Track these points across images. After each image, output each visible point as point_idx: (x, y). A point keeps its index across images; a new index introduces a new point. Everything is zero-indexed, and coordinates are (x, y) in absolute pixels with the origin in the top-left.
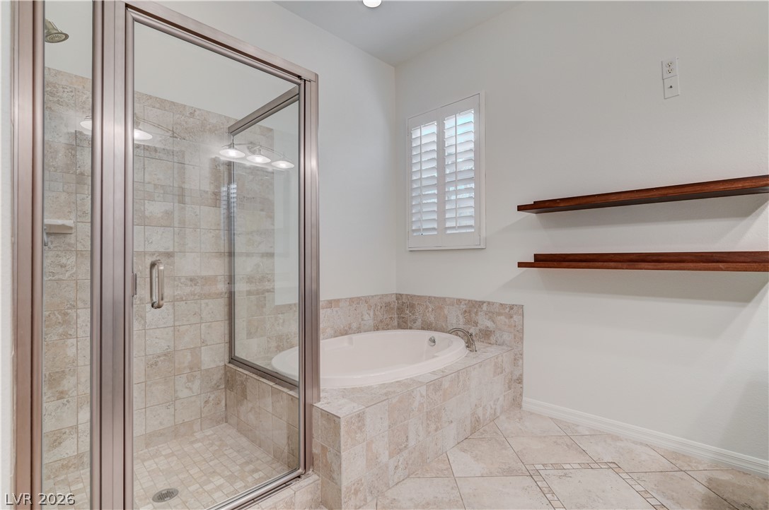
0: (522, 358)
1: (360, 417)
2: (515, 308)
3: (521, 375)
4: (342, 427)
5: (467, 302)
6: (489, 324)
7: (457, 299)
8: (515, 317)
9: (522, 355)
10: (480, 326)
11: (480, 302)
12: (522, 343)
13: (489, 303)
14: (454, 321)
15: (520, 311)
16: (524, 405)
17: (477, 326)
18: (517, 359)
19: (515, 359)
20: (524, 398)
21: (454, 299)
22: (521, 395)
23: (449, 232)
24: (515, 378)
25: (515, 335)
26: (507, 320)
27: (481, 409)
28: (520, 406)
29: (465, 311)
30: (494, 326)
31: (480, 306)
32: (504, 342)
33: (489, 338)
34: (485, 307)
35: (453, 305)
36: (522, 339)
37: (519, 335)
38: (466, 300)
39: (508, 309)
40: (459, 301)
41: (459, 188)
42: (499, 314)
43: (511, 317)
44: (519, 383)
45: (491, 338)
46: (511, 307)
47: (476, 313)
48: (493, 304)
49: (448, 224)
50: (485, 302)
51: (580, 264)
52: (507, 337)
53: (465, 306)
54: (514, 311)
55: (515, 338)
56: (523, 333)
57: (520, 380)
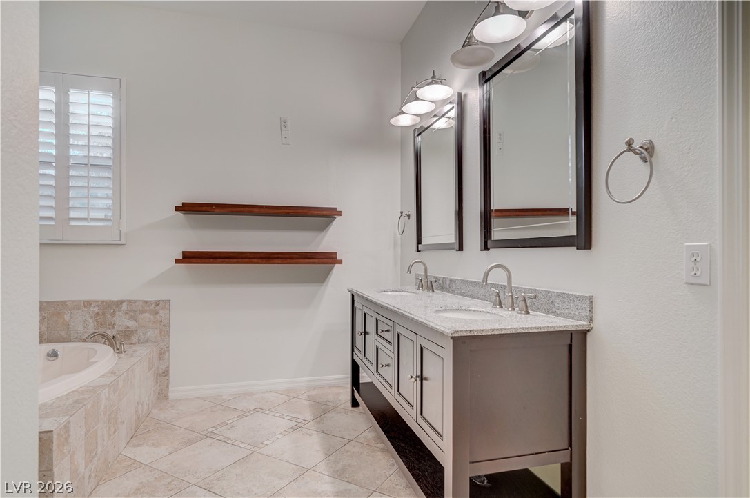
0: (169, 351)
1: (66, 427)
2: (161, 303)
3: (168, 367)
4: (54, 441)
5: (100, 303)
6: (131, 324)
7: (85, 302)
8: (161, 312)
9: (168, 347)
10: (117, 328)
11: (118, 301)
12: (169, 336)
13: (130, 302)
14: (80, 327)
15: (167, 306)
16: (170, 395)
17: (114, 328)
18: (163, 353)
19: (161, 354)
20: (171, 389)
21: (80, 301)
22: (167, 387)
23: (73, 223)
24: (161, 371)
25: (161, 330)
26: (152, 317)
27: (140, 405)
28: (166, 397)
29: (98, 314)
30: (137, 324)
31: (118, 306)
32: (148, 339)
33: (130, 339)
34: (124, 307)
35: (78, 309)
36: (168, 332)
37: (165, 329)
38: (97, 301)
39: (153, 306)
40: (88, 304)
41: (91, 174)
42: (143, 311)
43: (157, 313)
44: (166, 375)
45: (133, 338)
46: (157, 303)
47: (113, 314)
48: (135, 302)
49: (73, 214)
50: (124, 301)
51: (232, 260)
52: (151, 334)
53: (97, 308)
54: (159, 307)
55: (161, 333)
56: (169, 327)
57: (166, 373)
